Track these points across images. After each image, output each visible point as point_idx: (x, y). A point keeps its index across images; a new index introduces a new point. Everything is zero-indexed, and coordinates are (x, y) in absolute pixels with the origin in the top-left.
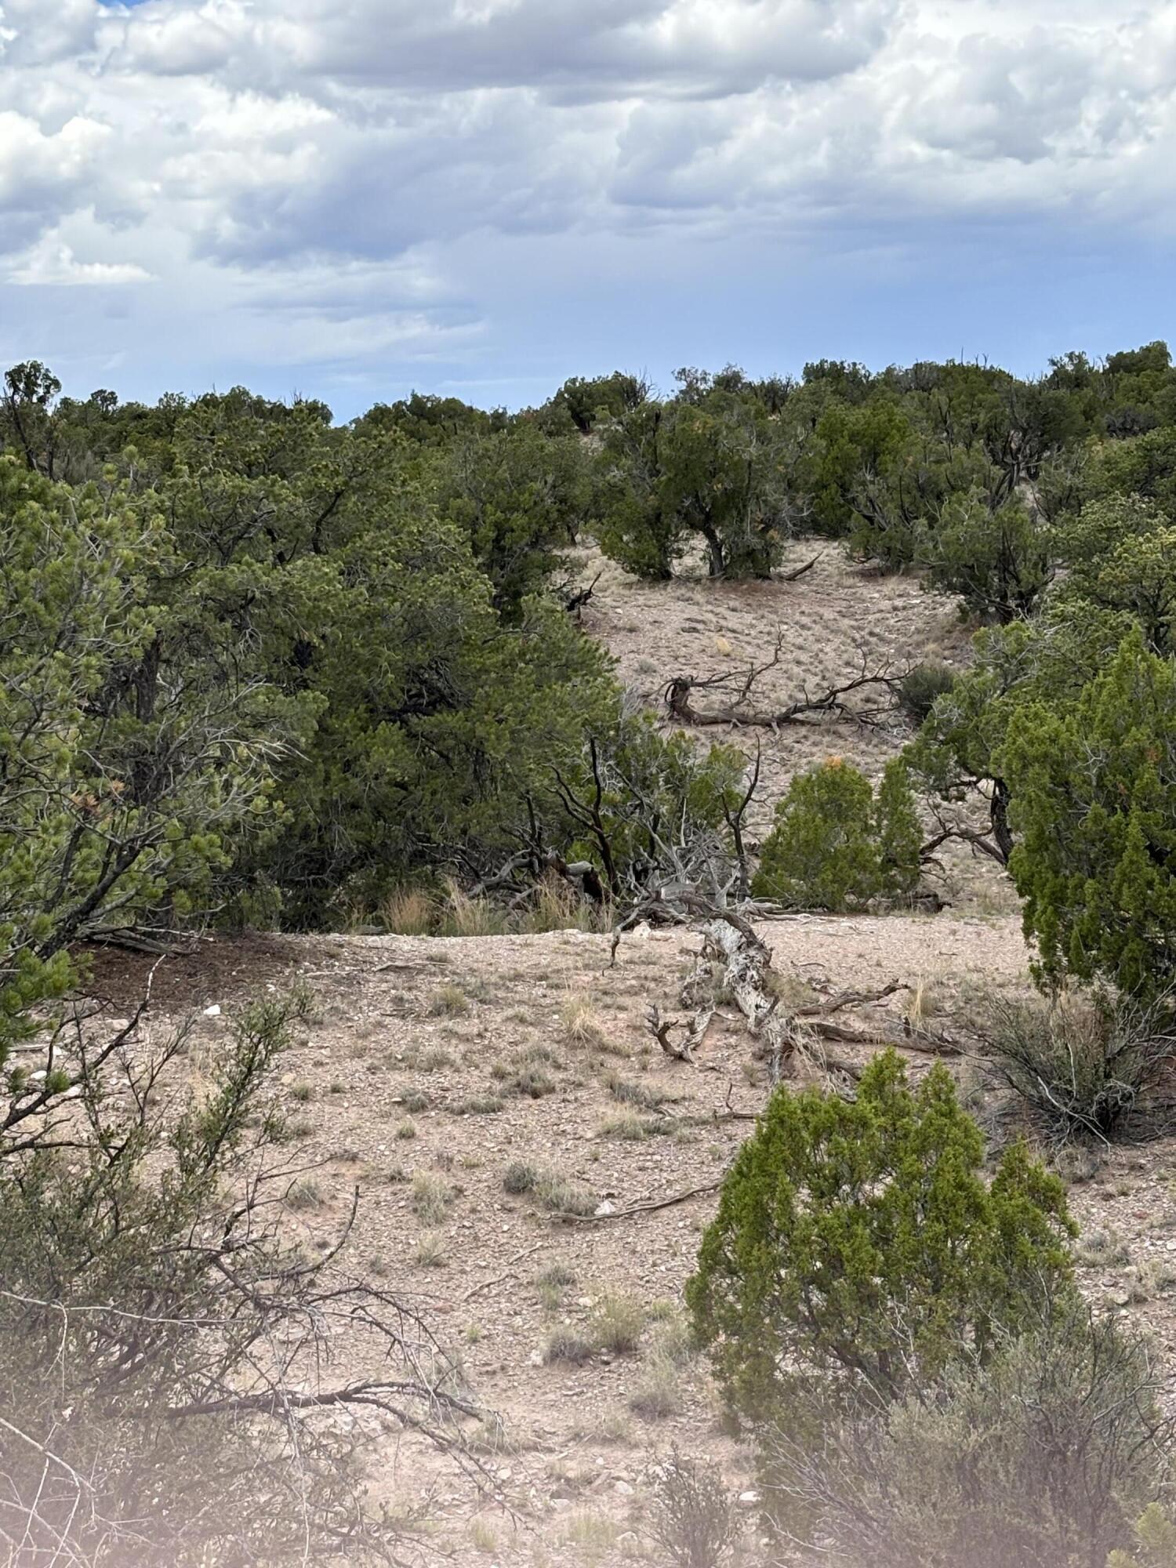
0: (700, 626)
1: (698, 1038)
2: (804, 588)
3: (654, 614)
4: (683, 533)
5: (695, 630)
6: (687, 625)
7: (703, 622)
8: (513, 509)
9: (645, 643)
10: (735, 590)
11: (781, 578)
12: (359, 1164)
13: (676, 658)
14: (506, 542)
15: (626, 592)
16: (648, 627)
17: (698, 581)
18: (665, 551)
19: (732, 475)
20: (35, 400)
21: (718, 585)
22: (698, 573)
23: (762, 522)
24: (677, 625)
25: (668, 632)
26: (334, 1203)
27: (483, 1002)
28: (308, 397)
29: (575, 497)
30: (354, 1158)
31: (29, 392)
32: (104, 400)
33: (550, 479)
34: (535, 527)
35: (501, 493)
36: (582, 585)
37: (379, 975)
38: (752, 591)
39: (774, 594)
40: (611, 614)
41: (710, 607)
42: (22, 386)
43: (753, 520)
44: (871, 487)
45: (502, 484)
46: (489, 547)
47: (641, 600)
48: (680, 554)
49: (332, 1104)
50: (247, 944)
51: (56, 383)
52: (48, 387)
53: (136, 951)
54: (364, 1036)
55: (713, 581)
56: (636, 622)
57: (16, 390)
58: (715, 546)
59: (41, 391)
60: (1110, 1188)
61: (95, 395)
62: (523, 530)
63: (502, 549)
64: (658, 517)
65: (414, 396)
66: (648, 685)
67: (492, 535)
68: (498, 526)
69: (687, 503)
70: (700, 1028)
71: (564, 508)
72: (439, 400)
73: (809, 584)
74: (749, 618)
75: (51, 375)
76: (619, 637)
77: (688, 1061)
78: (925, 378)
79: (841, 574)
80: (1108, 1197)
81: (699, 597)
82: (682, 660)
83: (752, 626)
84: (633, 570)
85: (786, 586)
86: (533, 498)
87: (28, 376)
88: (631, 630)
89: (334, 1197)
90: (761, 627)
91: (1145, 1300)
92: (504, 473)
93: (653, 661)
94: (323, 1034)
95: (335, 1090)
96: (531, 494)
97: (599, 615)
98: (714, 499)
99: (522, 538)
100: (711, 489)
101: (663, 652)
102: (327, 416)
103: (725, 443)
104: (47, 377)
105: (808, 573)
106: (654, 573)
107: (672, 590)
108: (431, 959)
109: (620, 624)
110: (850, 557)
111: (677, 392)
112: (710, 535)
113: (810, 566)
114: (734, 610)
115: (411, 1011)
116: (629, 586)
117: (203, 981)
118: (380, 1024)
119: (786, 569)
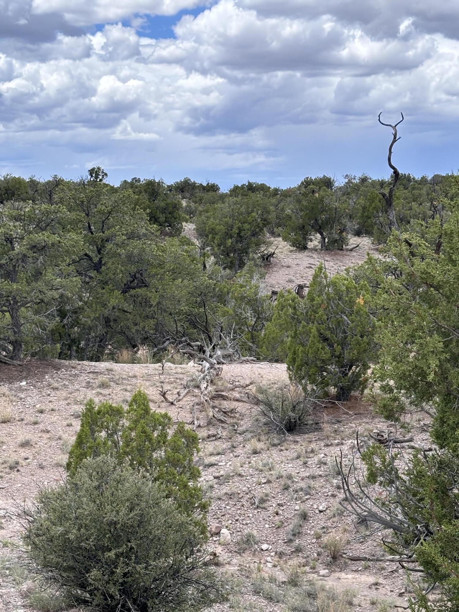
0: (313, 266)
1: (181, 398)
2: (355, 254)
3: (298, 261)
4: (313, 233)
5: (311, 267)
6: (308, 266)
7: (315, 265)
8: (244, 223)
9: (291, 271)
10: (329, 254)
11: (347, 250)
12: (50, 434)
13: (302, 277)
14: (242, 234)
15: (290, 254)
16: (295, 266)
17: (316, 250)
18: (305, 239)
19: (328, 213)
20: (98, 180)
21: (323, 252)
22: (317, 247)
23: (340, 229)
24: (305, 266)
25: (301, 268)
26: (36, 446)
27: (117, 384)
28: (211, 182)
29: (269, 219)
30: (48, 432)
31: (96, 177)
32: (136, 181)
33: (259, 212)
34: (253, 229)
35: (241, 217)
36: (271, 250)
37: (87, 374)
38: (336, 254)
39: (343, 256)
40: (282, 261)
41: (318, 260)
42: (94, 175)
43: (336, 229)
44: (381, 218)
45: (242, 214)
46: (236, 236)
47: (294, 256)
48: (311, 240)
49: (50, 415)
50: (45, 362)
51: (106, 174)
52: (103, 176)
53: (5, 363)
54: (71, 393)
55: (321, 250)
56: (290, 264)
57: (92, 176)
58: (323, 238)
59: (101, 177)
60: (283, 448)
61: (133, 179)
62: (248, 230)
63: (241, 237)
64: (304, 227)
65: (249, 182)
66: (291, 286)
67: (237, 231)
68: (239, 228)
69: (312, 222)
70: (182, 395)
71: (266, 222)
72: (258, 184)
73: (357, 252)
74: (332, 264)
75: (105, 172)
76: (283, 269)
77: (175, 405)
78: (437, 180)
79: (369, 249)
80: (282, 450)
81: (315, 256)
82: (304, 278)
83: (332, 267)
84: (294, 246)
85: (348, 253)
86: (253, 219)
87: (96, 172)
88: (288, 267)
89: (36, 444)
90: (336, 267)
91: (271, 482)
92: (243, 209)
93: (294, 278)
94: (57, 392)
95: (52, 410)
96: (252, 217)
97: (278, 261)
98: (322, 221)
99: (248, 233)
100: (321, 217)
101: (298, 275)
102: (218, 189)
103: (326, 201)
104: (103, 172)
105: (357, 248)
106: (302, 247)
107: (306, 253)
108: (107, 370)
109: (284, 265)
110: (373, 243)
111: (344, 183)
112: (321, 234)
113: (358, 246)
114: (327, 261)
115: (91, 386)
116: (291, 251)
117: (24, 374)
118: (78, 390)
119: (349, 247)
